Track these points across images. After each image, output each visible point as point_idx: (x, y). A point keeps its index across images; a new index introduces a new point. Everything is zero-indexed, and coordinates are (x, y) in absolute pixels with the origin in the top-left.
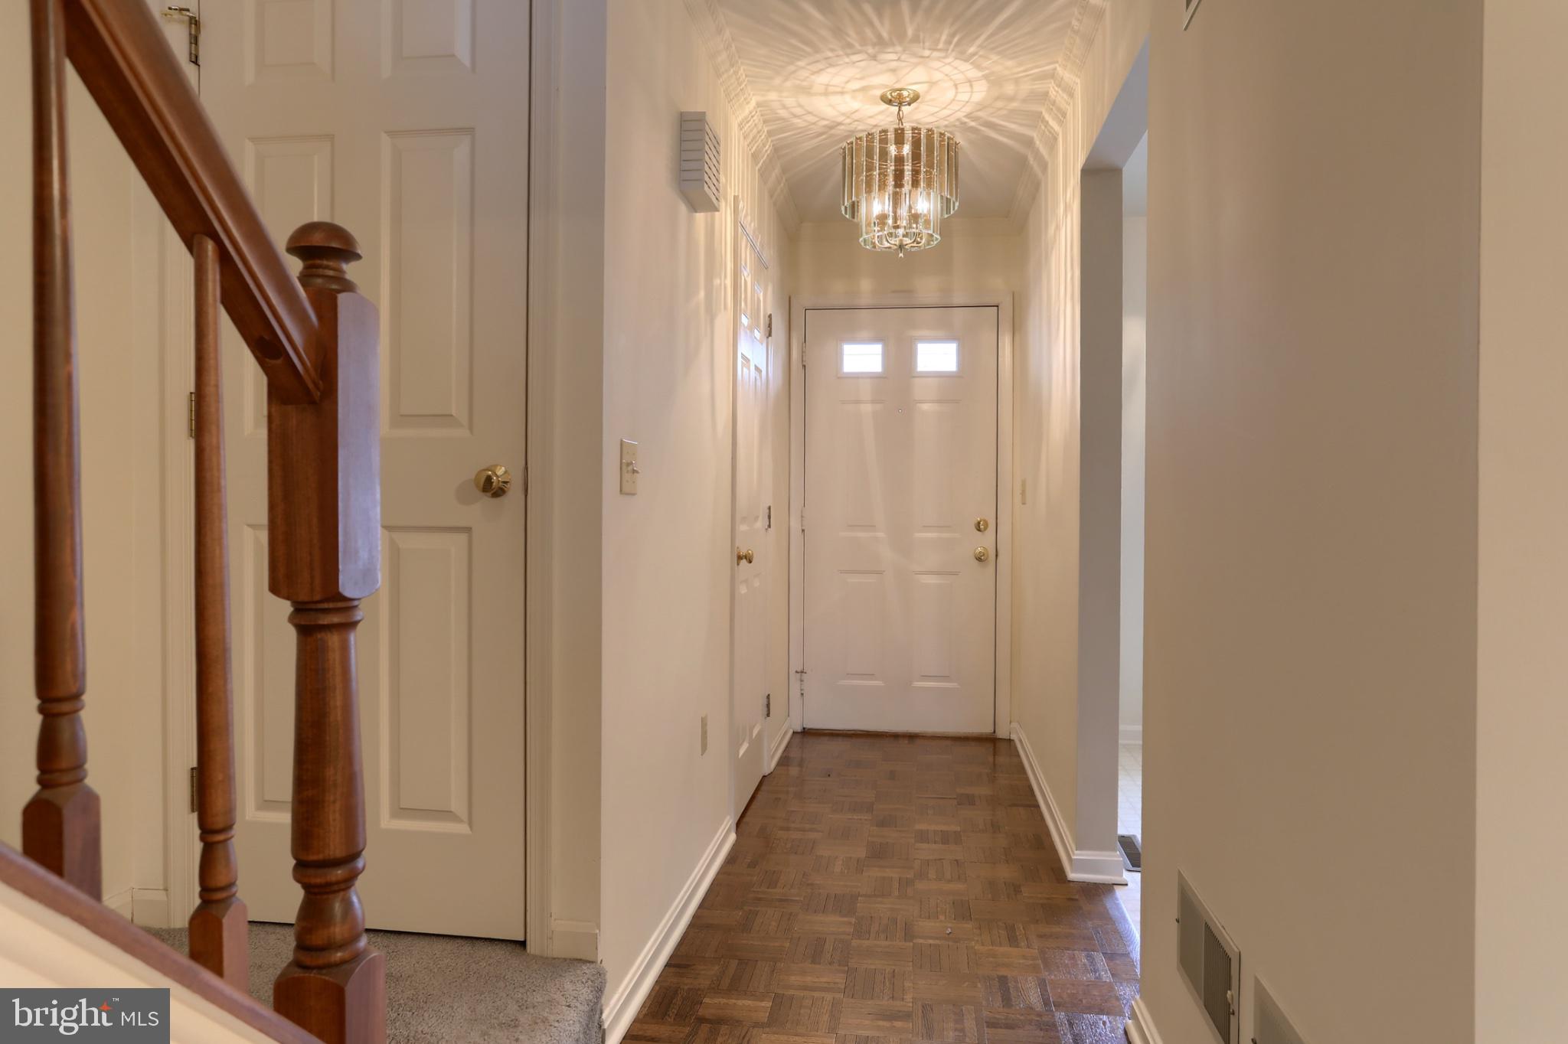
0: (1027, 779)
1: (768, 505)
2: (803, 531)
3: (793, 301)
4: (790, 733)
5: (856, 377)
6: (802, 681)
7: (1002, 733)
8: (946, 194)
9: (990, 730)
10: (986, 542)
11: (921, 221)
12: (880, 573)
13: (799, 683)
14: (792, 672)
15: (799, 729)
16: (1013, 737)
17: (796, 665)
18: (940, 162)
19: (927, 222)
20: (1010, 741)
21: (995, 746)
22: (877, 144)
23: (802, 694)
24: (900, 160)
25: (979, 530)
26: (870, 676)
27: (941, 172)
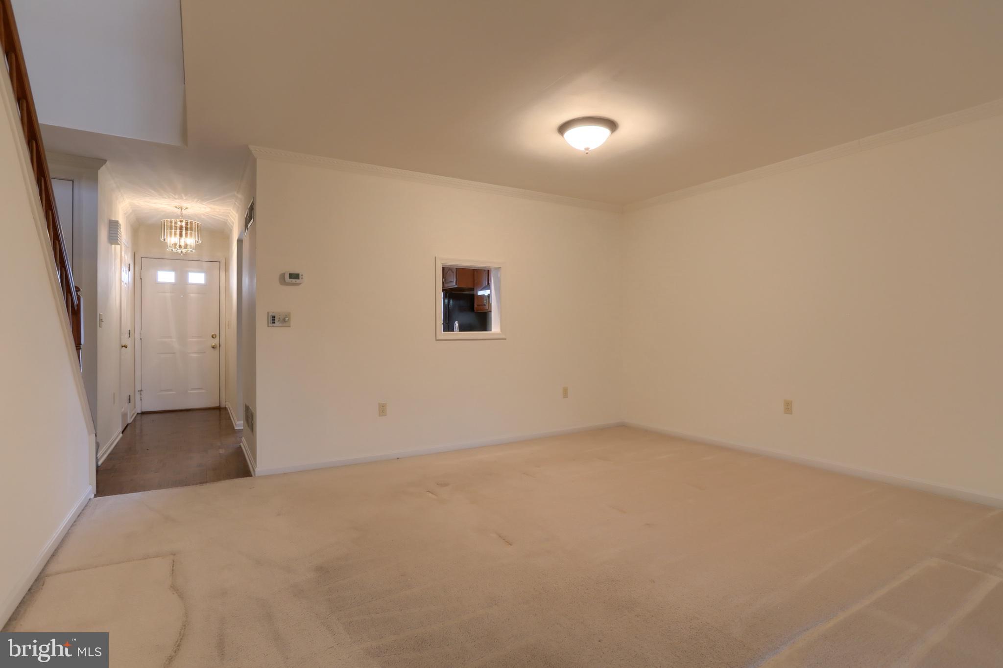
0: (232, 422)
1: (129, 329)
2: (141, 339)
3: (136, 255)
4: (136, 413)
5: (163, 284)
6: (141, 394)
7: (223, 406)
8: (197, 240)
9: (218, 405)
10: (215, 342)
11: (188, 247)
12: (174, 353)
13: (139, 395)
14: (137, 390)
15: (140, 412)
16: (227, 407)
17: (138, 388)
18: (195, 229)
19: (191, 246)
20: (226, 408)
21: (220, 412)
22: (173, 225)
23: (141, 399)
24: (181, 228)
25: (213, 337)
26: (171, 390)
27: (195, 232)
